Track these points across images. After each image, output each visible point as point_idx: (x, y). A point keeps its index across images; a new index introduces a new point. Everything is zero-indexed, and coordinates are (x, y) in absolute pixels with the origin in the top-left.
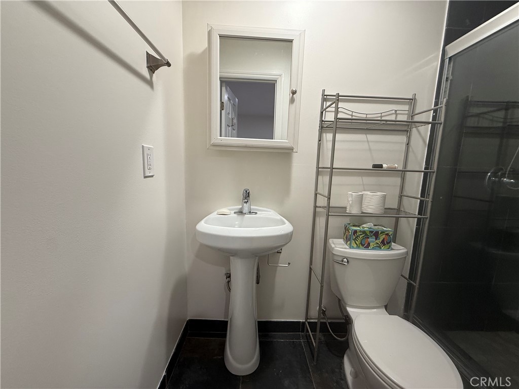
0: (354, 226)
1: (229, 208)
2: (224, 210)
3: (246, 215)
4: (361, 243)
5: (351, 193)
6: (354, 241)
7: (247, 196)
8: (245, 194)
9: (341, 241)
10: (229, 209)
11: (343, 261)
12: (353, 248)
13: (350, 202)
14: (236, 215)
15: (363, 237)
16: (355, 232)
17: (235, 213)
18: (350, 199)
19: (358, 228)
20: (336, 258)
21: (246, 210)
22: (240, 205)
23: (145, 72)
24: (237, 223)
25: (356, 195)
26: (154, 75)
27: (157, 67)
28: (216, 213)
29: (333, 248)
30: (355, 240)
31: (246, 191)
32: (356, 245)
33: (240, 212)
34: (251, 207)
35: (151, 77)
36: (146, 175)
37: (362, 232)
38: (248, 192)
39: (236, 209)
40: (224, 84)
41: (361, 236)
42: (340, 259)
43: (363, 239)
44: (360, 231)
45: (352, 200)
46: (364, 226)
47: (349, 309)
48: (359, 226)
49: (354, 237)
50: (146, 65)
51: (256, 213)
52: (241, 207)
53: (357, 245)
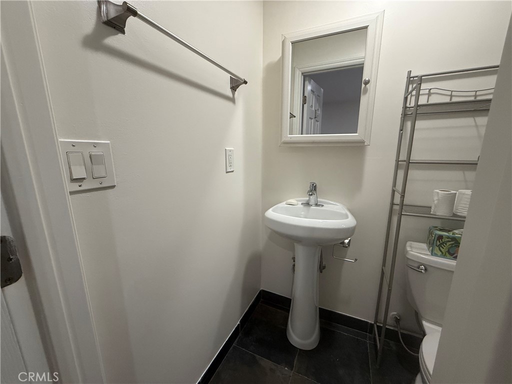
0: (441, 230)
1: (298, 199)
2: (292, 201)
3: (312, 207)
4: (448, 252)
5: (437, 191)
6: (438, 248)
7: (313, 189)
8: (312, 187)
9: (424, 246)
10: (297, 201)
11: (419, 267)
12: (436, 255)
13: (436, 202)
14: (302, 206)
15: (452, 244)
16: (440, 237)
17: (302, 204)
18: (436, 198)
19: (446, 234)
20: (410, 263)
21: (312, 202)
22: (307, 197)
23: (229, 93)
24: (303, 213)
25: (444, 194)
26: (236, 93)
27: (238, 87)
28: (285, 203)
29: (407, 252)
30: (439, 246)
31: (313, 185)
32: (440, 253)
33: (307, 204)
34: (318, 199)
35: (234, 94)
36: (228, 171)
37: (451, 238)
38: (315, 185)
39: (304, 200)
40: (307, 78)
41: (448, 244)
42: (416, 265)
43: (452, 247)
44: (448, 237)
45: (438, 200)
46: (456, 231)
47: (426, 324)
48: (449, 231)
49: (438, 243)
50: (230, 87)
51: (322, 206)
52: (308, 199)
53: (442, 253)
